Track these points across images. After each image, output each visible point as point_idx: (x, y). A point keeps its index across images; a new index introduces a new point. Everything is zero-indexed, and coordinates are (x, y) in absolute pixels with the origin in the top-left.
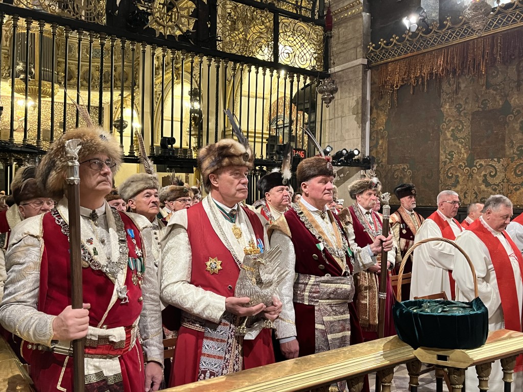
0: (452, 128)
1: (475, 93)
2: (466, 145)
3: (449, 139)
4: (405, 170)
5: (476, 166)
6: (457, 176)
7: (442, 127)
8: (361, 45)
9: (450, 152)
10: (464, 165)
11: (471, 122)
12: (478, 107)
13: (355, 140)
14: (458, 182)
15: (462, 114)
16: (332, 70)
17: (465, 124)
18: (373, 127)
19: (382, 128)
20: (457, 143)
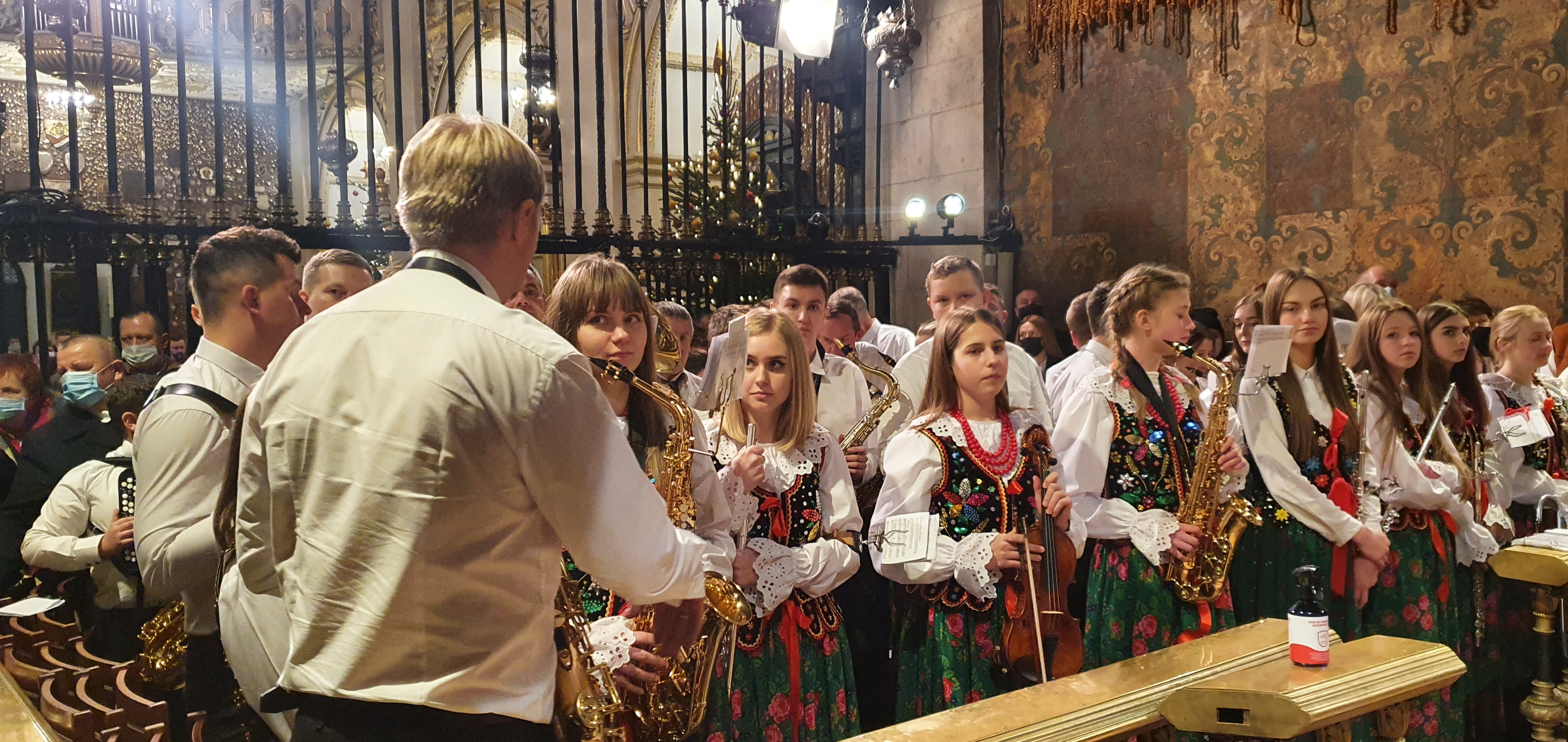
0: (1216, 135)
1: (1275, 43)
2: (1254, 181)
3: (1210, 166)
4: (1100, 250)
5: (1279, 233)
6: (1233, 261)
7: (1192, 132)
9: (1213, 200)
10: (1249, 231)
11: (1266, 117)
12: (1284, 78)
13: (967, 174)
14: (1236, 276)
15: (1243, 96)
17: (1251, 125)
18: (1015, 139)
19: (1038, 141)
20: (1231, 175)
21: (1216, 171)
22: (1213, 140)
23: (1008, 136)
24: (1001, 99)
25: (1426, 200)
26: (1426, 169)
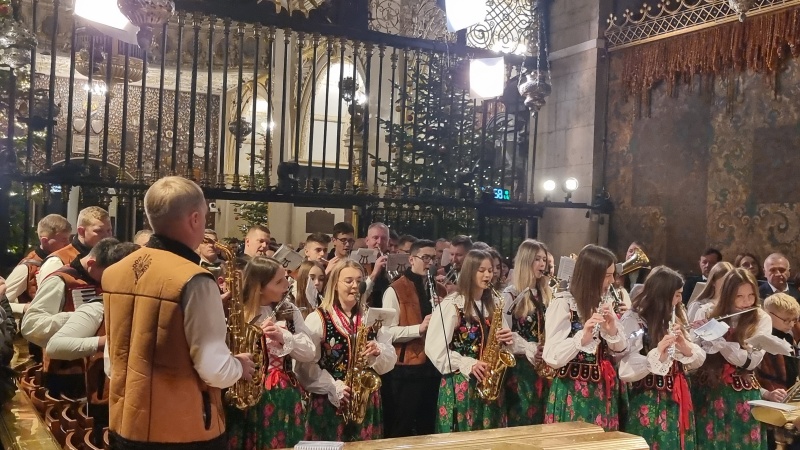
0: (726, 153)
1: (760, 99)
2: (745, 181)
3: (720, 171)
4: (657, 217)
5: (758, 214)
6: (732, 230)
7: (712, 150)
8: (596, 17)
9: (722, 190)
10: (741, 212)
11: (753, 143)
12: (764, 121)
13: (584, 166)
14: (733, 238)
15: (741, 130)
17: (745, 148)
18: (612, 147)
19: (625, 148)
20: (732, 177)
21: (724, 174)
22: (723, 155)
23: (609, 145)
24: (606, 122)
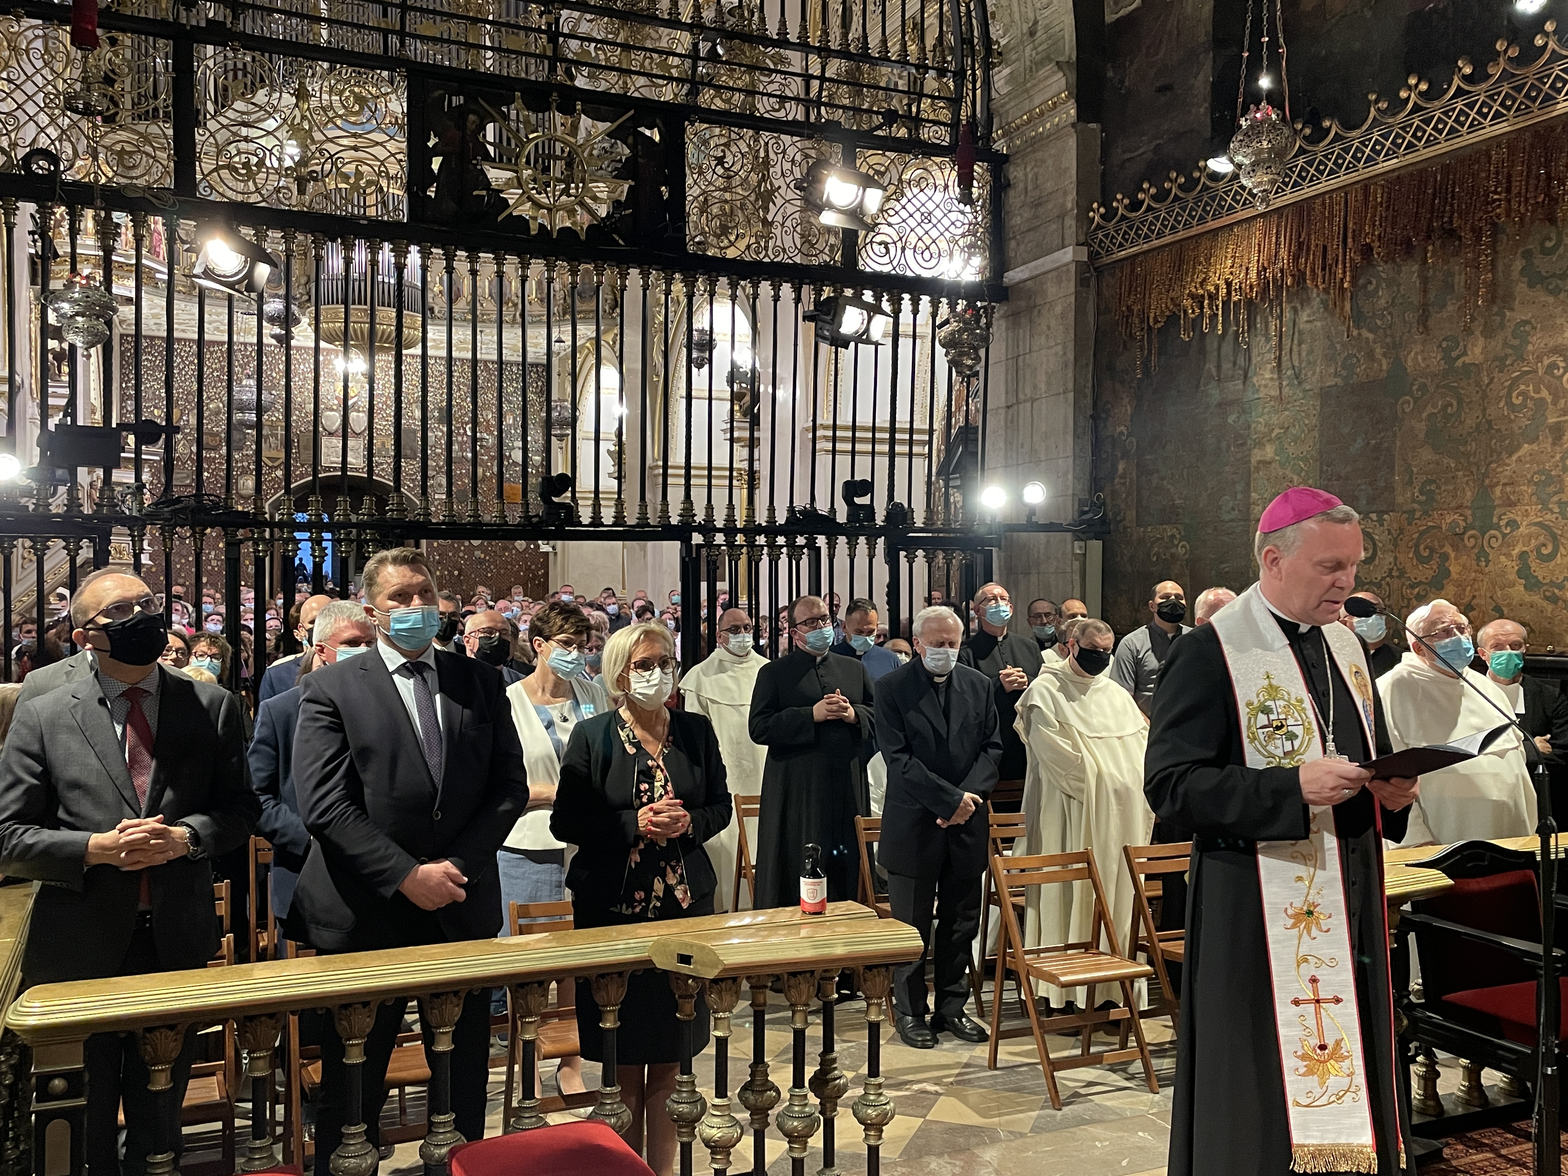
0: (1277, 431)
1: (1328, 337)
3: (1271, 462)
4: (1176, 542)
7: (1255, 427)
8: (1072, 209)
11: (1319, 415)
12: (1336, 375)
13: (1060, 461)
15: (1299, 392)
16: (1013, 276)
17: (1307, 421)
18: (1107, 427)
19: (1124, 429)
20: (1289, 472)
21: (1275, 468)
22: (1273, 435)
24: (1094, 387)
25: (1459, 507)
26: (1461, 473)
